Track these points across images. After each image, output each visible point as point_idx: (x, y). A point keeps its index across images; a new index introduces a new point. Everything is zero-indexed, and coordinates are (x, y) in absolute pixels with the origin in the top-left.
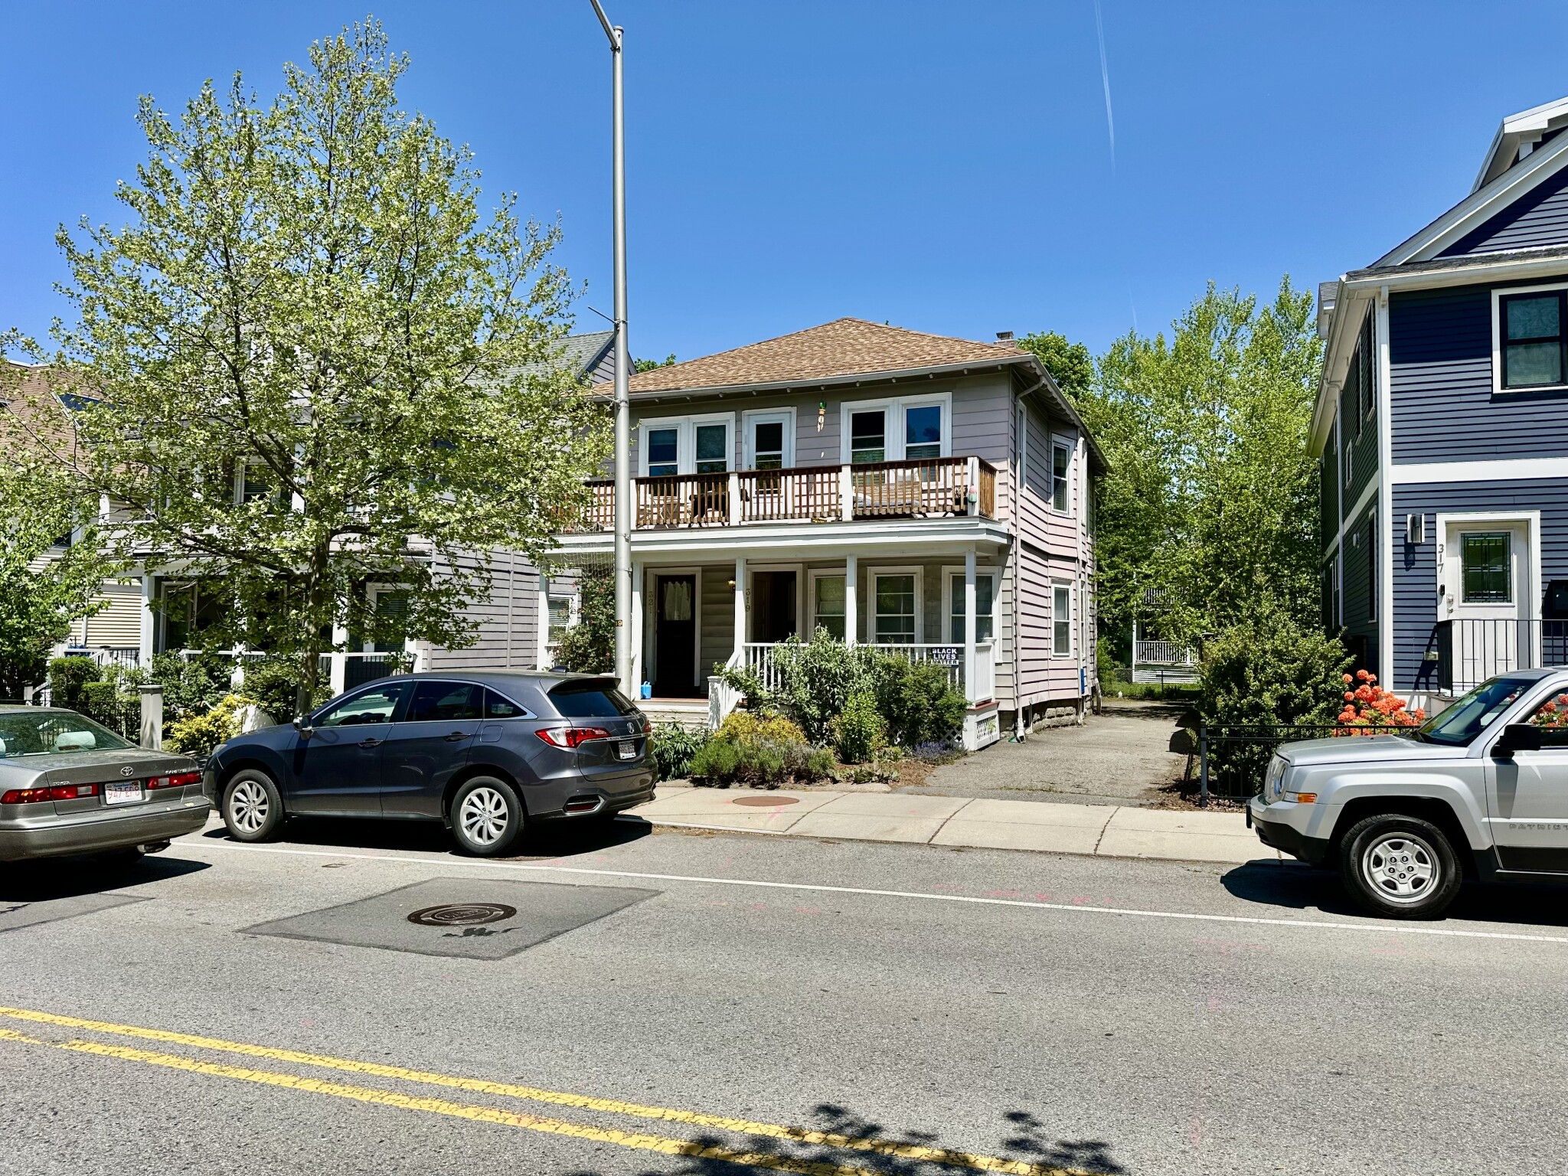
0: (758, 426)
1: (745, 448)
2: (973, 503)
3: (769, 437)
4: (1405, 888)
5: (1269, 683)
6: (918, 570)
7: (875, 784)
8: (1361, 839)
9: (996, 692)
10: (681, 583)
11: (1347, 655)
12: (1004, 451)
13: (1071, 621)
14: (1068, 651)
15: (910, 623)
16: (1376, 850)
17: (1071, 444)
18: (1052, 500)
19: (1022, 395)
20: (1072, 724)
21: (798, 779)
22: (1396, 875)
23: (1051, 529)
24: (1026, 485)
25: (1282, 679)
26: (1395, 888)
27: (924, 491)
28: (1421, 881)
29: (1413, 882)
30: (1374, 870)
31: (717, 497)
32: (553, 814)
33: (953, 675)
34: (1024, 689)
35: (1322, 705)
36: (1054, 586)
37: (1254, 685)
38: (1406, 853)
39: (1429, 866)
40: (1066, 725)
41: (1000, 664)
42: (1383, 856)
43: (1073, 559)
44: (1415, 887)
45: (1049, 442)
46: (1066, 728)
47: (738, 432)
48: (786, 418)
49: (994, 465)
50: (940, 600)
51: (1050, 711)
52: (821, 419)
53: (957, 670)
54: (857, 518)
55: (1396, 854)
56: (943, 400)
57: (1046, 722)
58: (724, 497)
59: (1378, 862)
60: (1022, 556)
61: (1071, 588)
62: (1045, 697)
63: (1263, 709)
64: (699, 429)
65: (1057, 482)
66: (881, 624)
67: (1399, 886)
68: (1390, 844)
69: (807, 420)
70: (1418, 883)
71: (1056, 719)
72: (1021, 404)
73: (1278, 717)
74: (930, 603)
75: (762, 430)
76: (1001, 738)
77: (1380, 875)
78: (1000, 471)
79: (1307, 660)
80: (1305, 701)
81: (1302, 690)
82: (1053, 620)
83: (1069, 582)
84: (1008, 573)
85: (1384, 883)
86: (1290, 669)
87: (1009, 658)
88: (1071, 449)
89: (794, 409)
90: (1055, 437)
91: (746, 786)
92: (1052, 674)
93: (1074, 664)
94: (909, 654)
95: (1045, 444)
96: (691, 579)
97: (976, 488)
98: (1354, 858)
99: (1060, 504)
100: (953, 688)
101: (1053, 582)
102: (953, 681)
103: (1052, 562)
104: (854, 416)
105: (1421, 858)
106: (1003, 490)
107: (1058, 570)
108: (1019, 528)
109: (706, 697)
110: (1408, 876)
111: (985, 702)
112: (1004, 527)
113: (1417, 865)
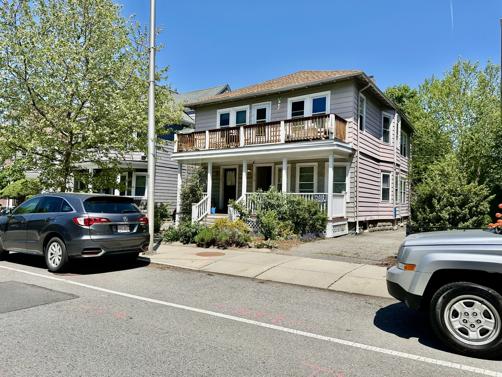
0: (257, 110)
1: (253, 118)
2: (332, 133)
3: (261, 113)
4: (474, 334)
5: (446, 206)
6: (316, 164)
7: (265, 249)
8: (444, 297)
9: (347, 214)
10: (232, 171)
11: (491, 194)
12: (351, 114)
13: (390, 188)
14: (389, 200)
15: (312, 186)
16: (455, 306)
17: (392, 116)
18: (382, 138)
19: (361, 91)
20: (390, 230)
21: (237, 246)
22: (468, 325)
23: (381, 150)
24: (365, 130)
25: (452, 205)
26: (467, 334)
27: (319, 132)
28: (486, 331)
29: (480, 331)
30: (452, 320)
31: (236, 136)
32: (77, 255)
33: (323, 206)
34: (360, 214)
35: (475, 218)
36: (382, 173)
37: (438, 207)
38: (476, 310)
39: (493, 321)
40: (387, 230)
41: (349, 203)
42: (459, 311)
43: (392, 163)
44: (482, 335)
45: (381, 114)
46: (387, 231)
47: (251, 112)
48: (267, 105)
49: (346, 120)
50: (324, 176)
51: (379, 224)
52: (279, 105)
53: (325, 204)
54: (287, 142)
55: (468, 310)
56: (327, 94)
57: (377, 228)
58: (238, 136)
59: (456, 314)
60: (360, 158)
61: (391, 175)
62: (376, 218)
63: (442, 219)
64: (237, 112)
65: (385, 131)
66: (301, 186)
67: (470, 333)
68: (464, 303)
69: (275, 106)
70: (484, 332)
71: (382, 227)
72: (361, 95)
73: (449, 223)
74: (320, 178)
75: (259, 111)
76: (349, 233)
77: (457, 324)
78: (349, 122)
79: (466, 195)
80: (465, 216)
81: (462, 210)
82: (382, 187)
83: (390, 172)
84: (353, 165)
85: (460, 329)
86: (456, 199)
87: (353, 200)
88: (392, 118)
89: (270, 102)
90: (384, 113)
91: (216, 247)
92: (380, 209)
93: (392, 205)
94: (306, 197)
95: (378, 115)
96: (235, 170)
97: (334, 127)
98: (439, 311)
99: (386, 140)
100: (323, 211)
101: (382, 171)
102: (323, 208)
103: (381, 164)
104: (293, 103)
105: (487, 315)
106: (351, 130)
107: (383, 167)
108: (358, 146)
109: (227, 213)
110: (477, 326)
111: (341, 218)
112: (350, 146)
113: (483, 319)
